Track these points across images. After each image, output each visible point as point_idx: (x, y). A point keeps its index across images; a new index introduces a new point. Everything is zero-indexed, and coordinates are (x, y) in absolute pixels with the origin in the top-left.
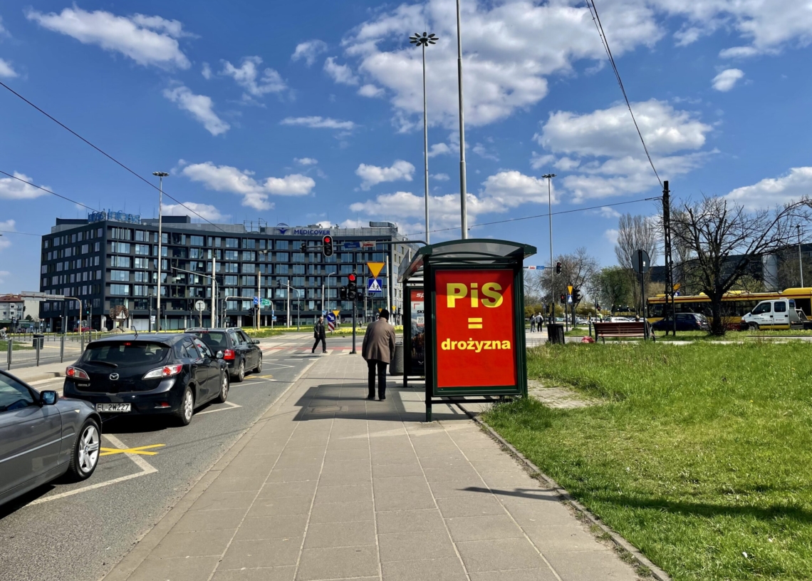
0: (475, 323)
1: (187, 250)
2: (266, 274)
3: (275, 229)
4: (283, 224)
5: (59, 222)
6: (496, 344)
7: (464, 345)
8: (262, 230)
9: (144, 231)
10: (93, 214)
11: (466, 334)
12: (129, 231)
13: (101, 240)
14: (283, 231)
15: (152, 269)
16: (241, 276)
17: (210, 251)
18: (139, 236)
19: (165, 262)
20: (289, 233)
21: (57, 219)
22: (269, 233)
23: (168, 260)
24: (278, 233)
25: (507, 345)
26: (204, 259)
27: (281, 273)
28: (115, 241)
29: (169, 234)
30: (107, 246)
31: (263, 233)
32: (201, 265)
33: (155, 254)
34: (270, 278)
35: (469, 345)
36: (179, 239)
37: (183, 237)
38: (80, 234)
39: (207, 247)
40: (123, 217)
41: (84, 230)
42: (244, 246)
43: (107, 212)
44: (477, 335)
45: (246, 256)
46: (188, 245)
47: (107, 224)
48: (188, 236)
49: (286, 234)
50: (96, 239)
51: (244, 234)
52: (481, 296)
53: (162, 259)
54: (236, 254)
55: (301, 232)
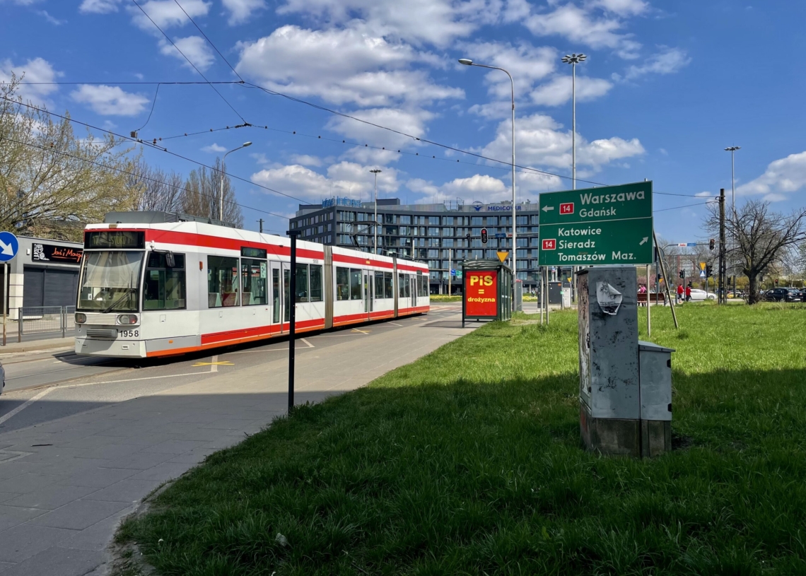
0: (481, 292)
1: (397, 227)
2: (463, 247)
3: (471, 207)
4: (478, 202)
5: (302, 207)
6: (489, 300)
7: (476, 300)
8: (460, 207)
9: (364, 213)
10: (326, 201)
11: (477, 296)
12: (352, 214)
13: (332, 222)
14: (478, 208)
15: (370, 245)
16: (442, 250)
17: (416, 229)
18: (360, 217)
19: (380, 239)
20: (483, 210)
21: (300, 205)
22: (466, 210)
23: (383, 237)
24: (473, 210)
25: (494, 300)
26: (411, 236)
27: (476, 246)
28: (343, 223)
29: (383, 215)
30: (337, 226)
31: (460, 211)
32: (408, 241)
33: (373, 233)
34: (466, 251)
35: (479, 300)
36: (391, 219)
37: (394, 217)
38: (317, 217)
39: (414, 225)
40: (348, 203)
41: (319, 214)
42: (444, 224)
43: (336, 198)
44: (482, 296)
45: (446, 232)
46: (398, 224)
47: (337, 209)
48: (398, 216)
49: (481, 211)
50: (329, 222)
51: (445, 212)
52: (484, 281)
53: (377, 236)
54: (437, 230)
55: (493, 208)
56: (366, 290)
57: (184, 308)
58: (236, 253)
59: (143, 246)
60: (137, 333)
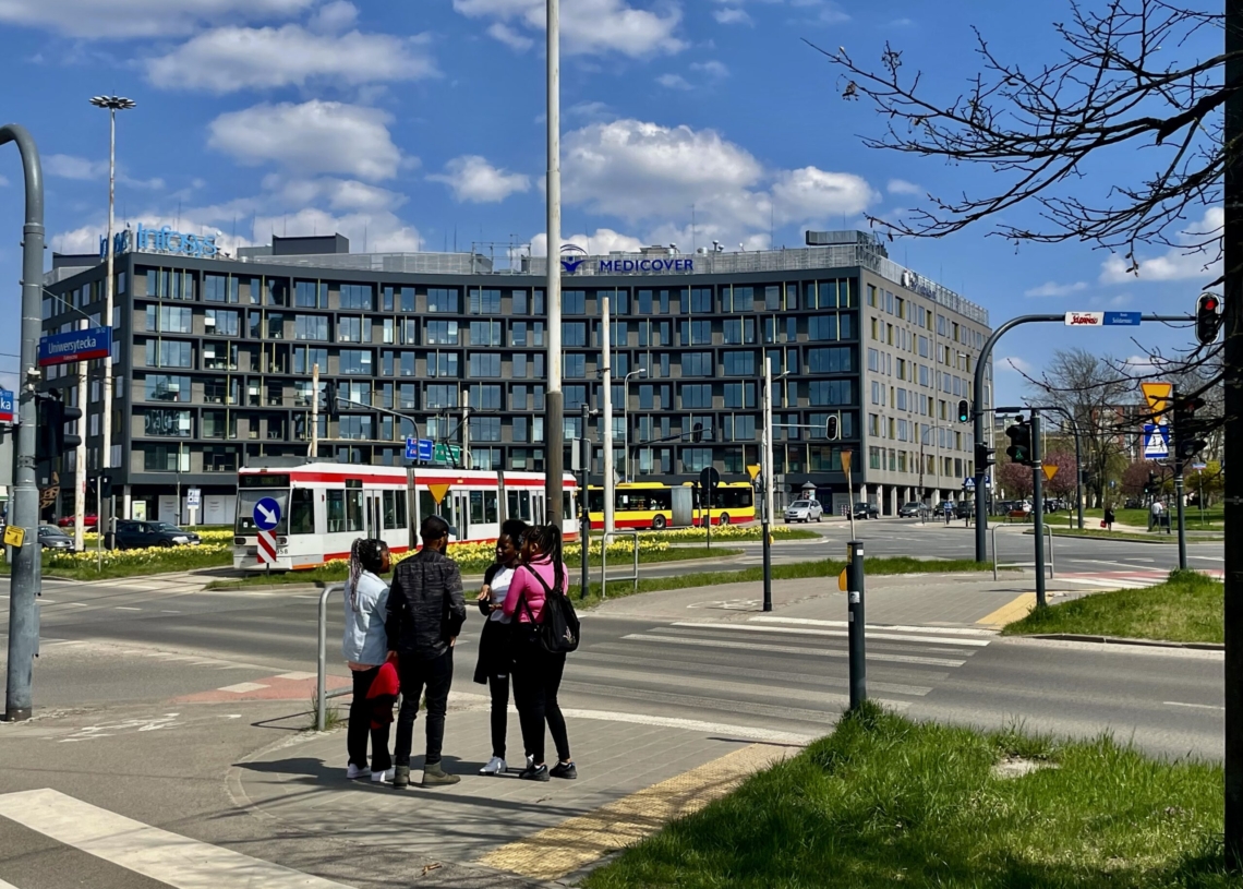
1: (330, 320)
2: (529, 377)
12: (187, 277)
14: (570, 264)
17: (387, 323)
18: (213, 289)
20: (585, 271)
22: (536, 270)
26: (375, 343)
28: (155, 304)
30: (134, 313)
32: (366, 359)
37: (323, 287)
39: (381, 312)
40: (171, 244)
41: (92, 277)
42: (472, 309)
43: (132, 231)
45: (479, 335)
46: (331, 309)
49: (580, 272)
51: (474, 276)
54: (453, 330)
55: (616, 266)
56: (458, 514)
57: (313, 532)
58: (341, 486)
59: (289, 485)
60: (286, 551)
